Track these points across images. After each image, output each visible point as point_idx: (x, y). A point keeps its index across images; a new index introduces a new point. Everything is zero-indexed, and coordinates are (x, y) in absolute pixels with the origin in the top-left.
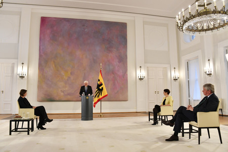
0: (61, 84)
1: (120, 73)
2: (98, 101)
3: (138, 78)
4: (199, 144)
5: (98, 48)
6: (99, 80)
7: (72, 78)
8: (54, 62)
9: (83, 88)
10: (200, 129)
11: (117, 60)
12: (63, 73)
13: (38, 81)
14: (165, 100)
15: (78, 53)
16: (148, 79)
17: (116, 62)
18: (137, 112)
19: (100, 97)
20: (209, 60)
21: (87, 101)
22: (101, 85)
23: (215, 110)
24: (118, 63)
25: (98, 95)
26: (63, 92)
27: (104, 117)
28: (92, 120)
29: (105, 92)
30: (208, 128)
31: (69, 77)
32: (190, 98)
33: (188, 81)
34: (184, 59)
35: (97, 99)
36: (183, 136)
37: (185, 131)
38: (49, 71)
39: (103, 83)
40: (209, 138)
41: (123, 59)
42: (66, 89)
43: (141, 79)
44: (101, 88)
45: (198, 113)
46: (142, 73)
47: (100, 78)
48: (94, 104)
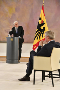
6: (40, 19)
7: (17, 15)
19: (41, 38)
22: (43, 24)
31: (14, 15)
35: (38, 41)
39: (45, 22)
44: (42, 28)
47: (42, 15)
48: (34, 46)
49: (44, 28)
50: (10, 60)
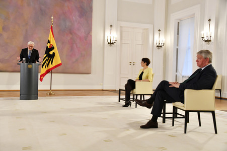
1: (82, 33)
2: (47, 72)
3: (106, 43)
4: (185, 132)
6: (49, 42)
10: (187, 112)
11: (77, 14)
14: (143, 73)
16: (121, 43)
17: (75, 17)
18: (103, 90)
19: (51, 66)
20: (210, 20)
21: (29, 71)
22: (52, 48)
23: (211, 88)
24: (78, 18)
25: (47, 63)
27: (55, 95)
28: (36, 98)
29: (57, 60)
30: (199, 112)
31: (1, 35)
32: (178, 74)
33: (177, 49)
34: (174, 18)
36: (164, 122)
37: (167, 116)
39: (55, 46)
40: (200, 125)
41: (86, 12)
43: (111, 44)
44: (51, 53)
45: (186, 91)
46: (113, 35)
47: (51, 38)
48: (41, 76)
49: (54, 53)
50: (25, 95)
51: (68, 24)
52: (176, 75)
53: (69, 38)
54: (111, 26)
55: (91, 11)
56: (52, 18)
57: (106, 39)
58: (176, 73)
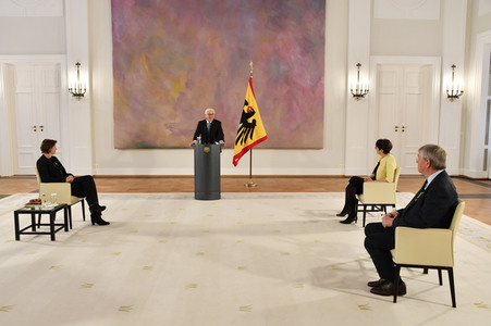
0: (165, 110)
1: (306, 82)
2: (245, 151)
3: (350, 95)
5: (250, 21)
6: (246, 103)
7: (189, 95)
8: (147, 58)
9: (202, 124)
11: (298, 49)
12: (167, 83)
13: (115, 104)
15: (203, 35)
16: (379, 94)
17: (295, 55)
19: (250, 142)
21: (207, 156)
22: (252, 113)
24: (299, 56)
25: (243, 136)
26: (170, 128)
28: (218, 198)
29: (260, 131)
31: (183, 94)
32: (489, 147)
33: (489, 101)
35: (242, 147)
38: (138, 80)
39: (256, 109)
41: (313, 47)
42: (178, 120)
43: (358, 96)
44: (250, 120)
46: (363, 81)
47: (249, 96)
48: (235, 158)
49: (254, 121)
50: (202, 193)
51: (283, 68)
52: (486, 151)
53: (284, 91)
54: (359, 65)
55: (323, 43)
56: (251, 64)
57: (349, 89)
58: (486, 147)
